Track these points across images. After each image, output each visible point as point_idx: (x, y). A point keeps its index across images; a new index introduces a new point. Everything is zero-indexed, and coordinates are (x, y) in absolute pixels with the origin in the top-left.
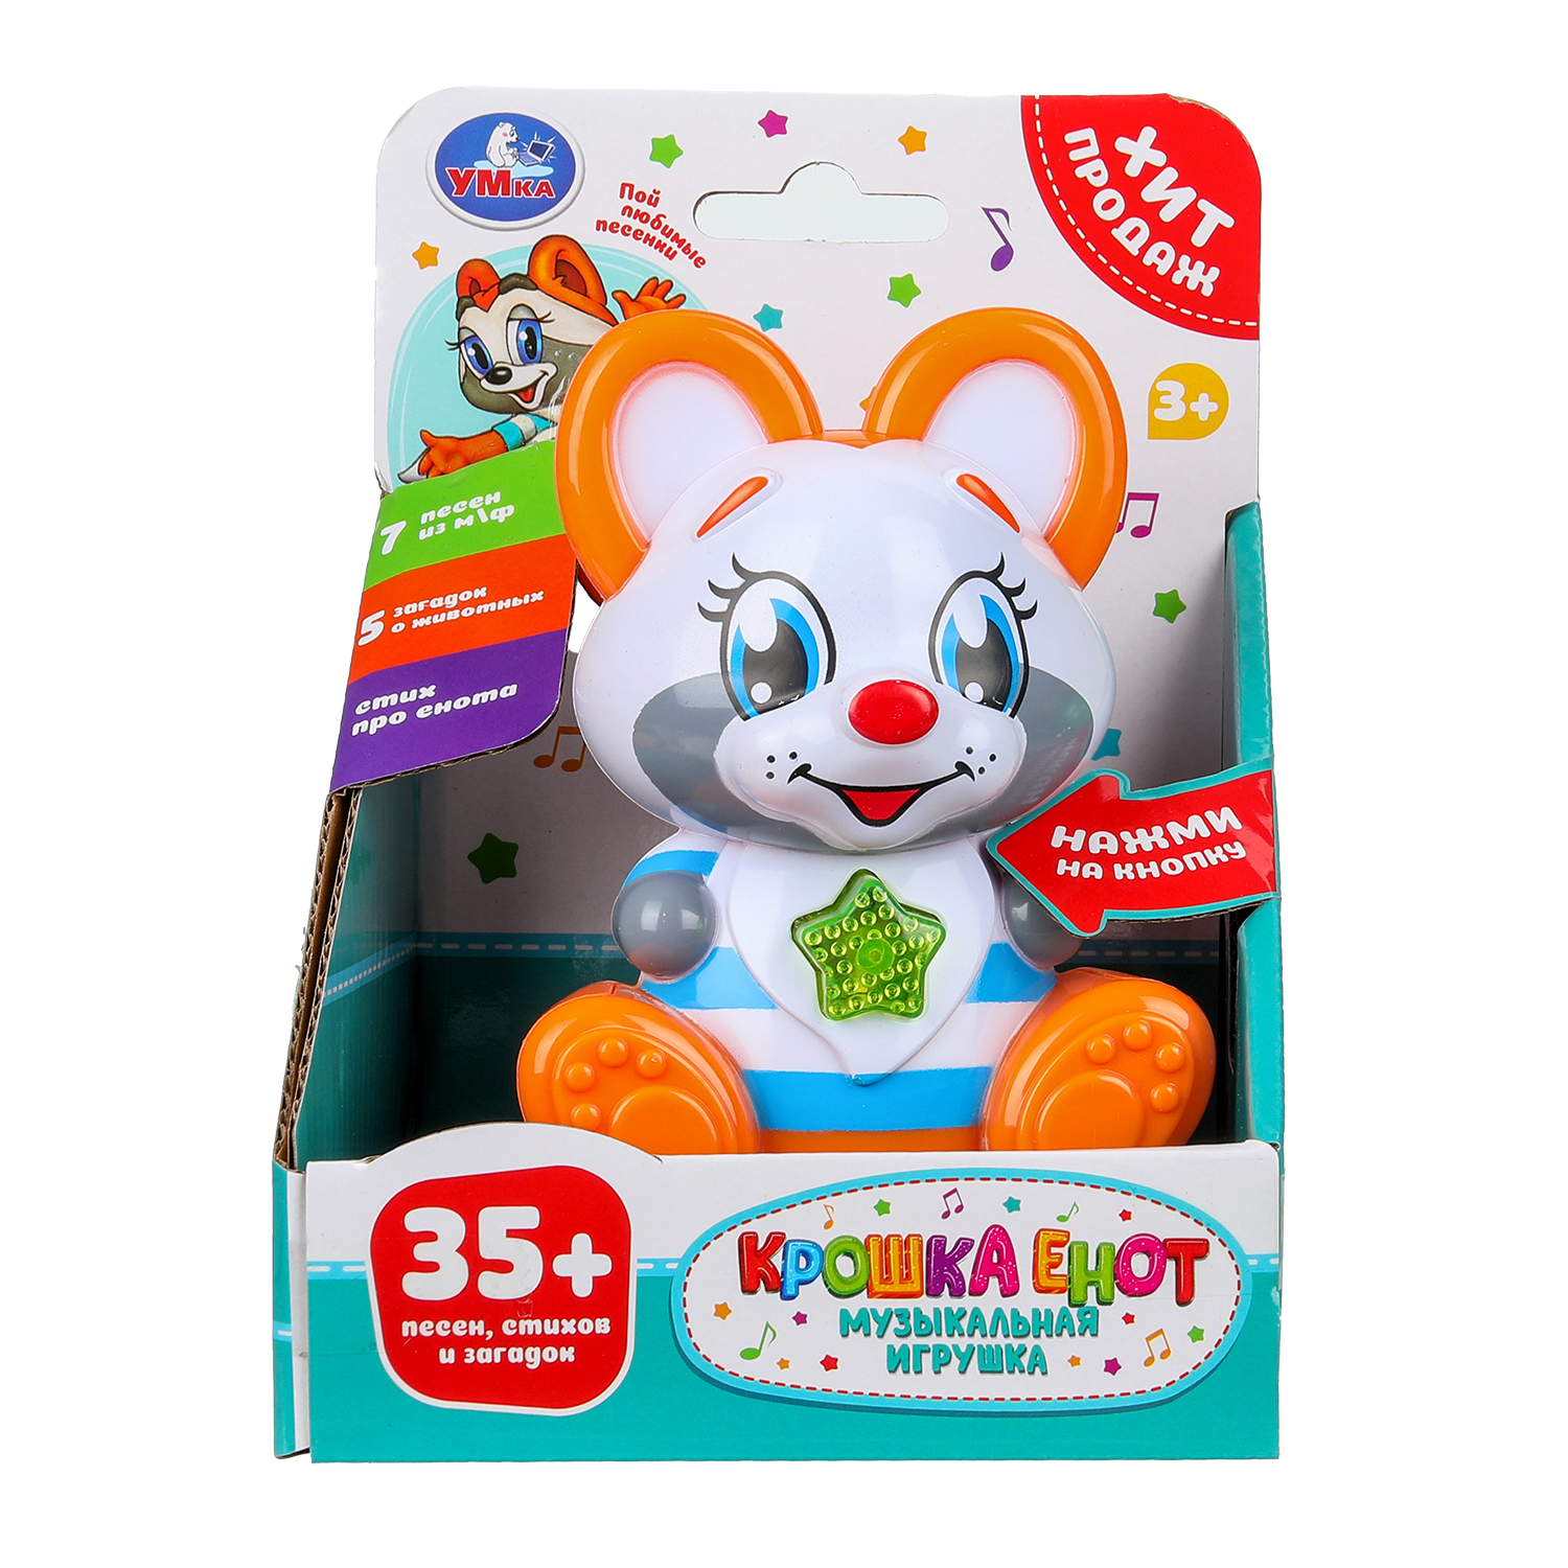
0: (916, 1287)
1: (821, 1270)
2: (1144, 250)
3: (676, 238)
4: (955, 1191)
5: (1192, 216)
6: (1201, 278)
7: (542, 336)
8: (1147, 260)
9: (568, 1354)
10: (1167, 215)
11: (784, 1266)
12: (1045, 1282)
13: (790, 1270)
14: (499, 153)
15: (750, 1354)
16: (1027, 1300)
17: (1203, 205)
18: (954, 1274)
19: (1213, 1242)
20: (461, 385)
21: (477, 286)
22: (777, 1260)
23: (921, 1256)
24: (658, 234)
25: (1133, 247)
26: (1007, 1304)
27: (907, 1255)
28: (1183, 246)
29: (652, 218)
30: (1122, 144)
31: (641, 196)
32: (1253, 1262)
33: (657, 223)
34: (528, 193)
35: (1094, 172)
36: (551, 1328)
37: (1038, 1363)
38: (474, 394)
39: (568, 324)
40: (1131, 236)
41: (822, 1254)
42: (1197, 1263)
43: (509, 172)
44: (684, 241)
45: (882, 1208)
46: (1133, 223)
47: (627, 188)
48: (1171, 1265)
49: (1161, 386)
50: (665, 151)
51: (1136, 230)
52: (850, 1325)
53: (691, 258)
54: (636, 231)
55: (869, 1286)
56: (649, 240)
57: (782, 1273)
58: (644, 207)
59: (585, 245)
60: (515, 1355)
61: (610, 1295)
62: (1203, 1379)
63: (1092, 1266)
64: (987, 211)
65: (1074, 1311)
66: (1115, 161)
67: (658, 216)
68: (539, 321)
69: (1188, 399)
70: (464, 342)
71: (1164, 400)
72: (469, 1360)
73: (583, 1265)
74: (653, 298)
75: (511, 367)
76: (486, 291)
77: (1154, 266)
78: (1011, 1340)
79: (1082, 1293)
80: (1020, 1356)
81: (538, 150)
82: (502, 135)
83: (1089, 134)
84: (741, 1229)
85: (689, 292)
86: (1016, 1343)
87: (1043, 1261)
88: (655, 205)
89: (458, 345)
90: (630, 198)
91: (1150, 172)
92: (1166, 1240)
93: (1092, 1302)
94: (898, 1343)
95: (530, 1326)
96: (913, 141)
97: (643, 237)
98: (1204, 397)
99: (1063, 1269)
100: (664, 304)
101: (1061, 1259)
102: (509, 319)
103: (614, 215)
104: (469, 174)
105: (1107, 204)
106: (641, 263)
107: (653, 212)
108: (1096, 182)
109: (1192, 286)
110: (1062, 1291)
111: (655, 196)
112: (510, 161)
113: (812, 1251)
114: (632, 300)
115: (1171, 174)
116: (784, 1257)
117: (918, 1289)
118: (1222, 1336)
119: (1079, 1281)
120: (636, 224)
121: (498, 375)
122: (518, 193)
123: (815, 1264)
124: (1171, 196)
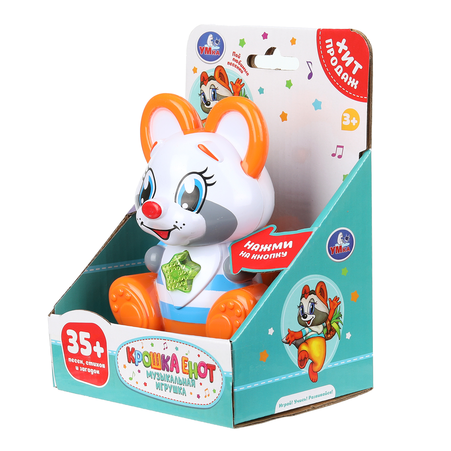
0: (160, 367)
1: (142, 360)
2: (341, 75)
3: (243, 67)
4: (165, 343)
5: (353, 65)
6: (354, 83)
7: (216, 93)
8: (342, 78)
9: (98, 372)
10: (347, 65)
11: (135, 357)
12: (185, 371)
13: (136, 358)
14: (209, 44)
15: (131, 379)
16: (181, 375)
17: (356, 62)
18: (167, 365)
19: (217, 367)
20: (201, 105)
21: (205, 79)
22: (134, 355)
23: (160, 359)
24: (239, 66)
25: (339, 74)
26: (178, 375)
27: (158, 358)
28: (350, 74)
29: (239, 61)
30: (338, 44)
31: (236, 56)
32: (225, 373)
33: (239, 63)
34: (215, 54)
35: (331, 52)
36: (95, 364)
37: (184, 393)
38: (203, 109)
39: (222, 91)
40: (338, 71)
41: (142, 355)
42: (213, 371)
43: (211, 48)
44: (245, 68)
45: (152, 345)
46: (339, 67)
47: (234, 53)
48: (208, 371)
49: (345, 115)
50: (242, 43)
51: (340, 69)
52: (149, 375)
53: (246, 73)
54: (235, 65)
55: (151, 365)
56: (238, 68)
57: (135, 359)
58: (237, 58)
59: (226, 69)
60: (89, 370)
61: (104, 358)
62: (216, 404)
63: (193, 369)
64: (307, 62)
65: (190, 380)
66: (336, 48)
67: (240, 61)
68: (216, 89)
69: (351, 119)
70: (201, 94)
71: (345, 119)
72: (81, 370)
73: (99, 350)
74: (238, 84)
75: (210, 101)
76: (206, 80)
77: (344, 80)
78: (179, 385)
79: (191, 375)
80: (181, 390)
81: (217, 42)
82: (210, 37)
83: (330, 40)
84: (127, 346)
85: (245, 83)
86: (180, 386)
87: (184, 365)
88: (239, 58)
89: (200, 95)
90: (234, 56)
91: (344, 52)
92: (207, 364)
93: (193, 378)
94: (158, 382)
95: (91, 363)
96: (293, 41)
97: (237, 67)
98: (354, 118)
99: (187, 368)
100: (240, 86)
101: (187, 365)
102: (210, 88)
103: (231, 61)
104: (204, 48)
105: (333, 60)
106: (236, 74)
107: (239, 60)
108: (332, 54)
109: (352, 86)
110: (188, 374)
111: (239, 55)
112: (211, 45)
113: (140, 354)
114: (234, 84)
115: (348, 53)
116: (135, 355)
117: (160, 368)
118: (219, 393)
119: (191, 372)
120: (235, 63)
121: (208, 104)
122: (213, 54)
123: (141, 357)
124: (348, 59)
